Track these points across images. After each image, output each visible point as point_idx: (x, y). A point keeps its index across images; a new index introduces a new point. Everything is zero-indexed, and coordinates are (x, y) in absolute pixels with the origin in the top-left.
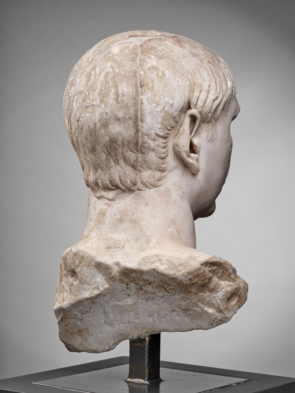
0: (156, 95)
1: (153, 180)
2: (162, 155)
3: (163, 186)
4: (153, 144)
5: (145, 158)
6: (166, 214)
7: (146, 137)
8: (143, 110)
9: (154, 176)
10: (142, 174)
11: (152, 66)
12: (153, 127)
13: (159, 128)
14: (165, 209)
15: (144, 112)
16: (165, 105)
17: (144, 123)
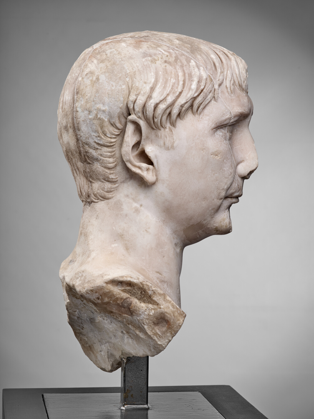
0: (88, 101)
1: (102, 191)
2: (108, 164)
3: (114, 198)
4: (96, 153)
5: (92, 169)
6: (114, 228)
7: (87, 146)
8: (78, 118)
9: (104, 187)
10: (94, 185)
11: (90, 72)
12: (91, 136)
13: (97, 136)
14: (113, 223)
15: (79, 120)
16: (98, 112)
17: (80, 131)
